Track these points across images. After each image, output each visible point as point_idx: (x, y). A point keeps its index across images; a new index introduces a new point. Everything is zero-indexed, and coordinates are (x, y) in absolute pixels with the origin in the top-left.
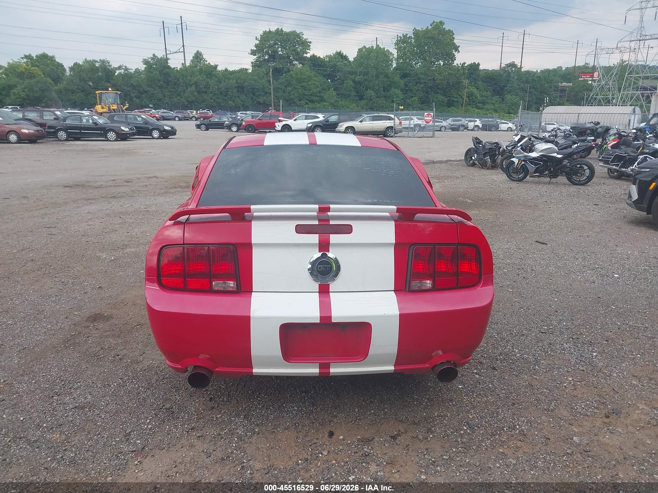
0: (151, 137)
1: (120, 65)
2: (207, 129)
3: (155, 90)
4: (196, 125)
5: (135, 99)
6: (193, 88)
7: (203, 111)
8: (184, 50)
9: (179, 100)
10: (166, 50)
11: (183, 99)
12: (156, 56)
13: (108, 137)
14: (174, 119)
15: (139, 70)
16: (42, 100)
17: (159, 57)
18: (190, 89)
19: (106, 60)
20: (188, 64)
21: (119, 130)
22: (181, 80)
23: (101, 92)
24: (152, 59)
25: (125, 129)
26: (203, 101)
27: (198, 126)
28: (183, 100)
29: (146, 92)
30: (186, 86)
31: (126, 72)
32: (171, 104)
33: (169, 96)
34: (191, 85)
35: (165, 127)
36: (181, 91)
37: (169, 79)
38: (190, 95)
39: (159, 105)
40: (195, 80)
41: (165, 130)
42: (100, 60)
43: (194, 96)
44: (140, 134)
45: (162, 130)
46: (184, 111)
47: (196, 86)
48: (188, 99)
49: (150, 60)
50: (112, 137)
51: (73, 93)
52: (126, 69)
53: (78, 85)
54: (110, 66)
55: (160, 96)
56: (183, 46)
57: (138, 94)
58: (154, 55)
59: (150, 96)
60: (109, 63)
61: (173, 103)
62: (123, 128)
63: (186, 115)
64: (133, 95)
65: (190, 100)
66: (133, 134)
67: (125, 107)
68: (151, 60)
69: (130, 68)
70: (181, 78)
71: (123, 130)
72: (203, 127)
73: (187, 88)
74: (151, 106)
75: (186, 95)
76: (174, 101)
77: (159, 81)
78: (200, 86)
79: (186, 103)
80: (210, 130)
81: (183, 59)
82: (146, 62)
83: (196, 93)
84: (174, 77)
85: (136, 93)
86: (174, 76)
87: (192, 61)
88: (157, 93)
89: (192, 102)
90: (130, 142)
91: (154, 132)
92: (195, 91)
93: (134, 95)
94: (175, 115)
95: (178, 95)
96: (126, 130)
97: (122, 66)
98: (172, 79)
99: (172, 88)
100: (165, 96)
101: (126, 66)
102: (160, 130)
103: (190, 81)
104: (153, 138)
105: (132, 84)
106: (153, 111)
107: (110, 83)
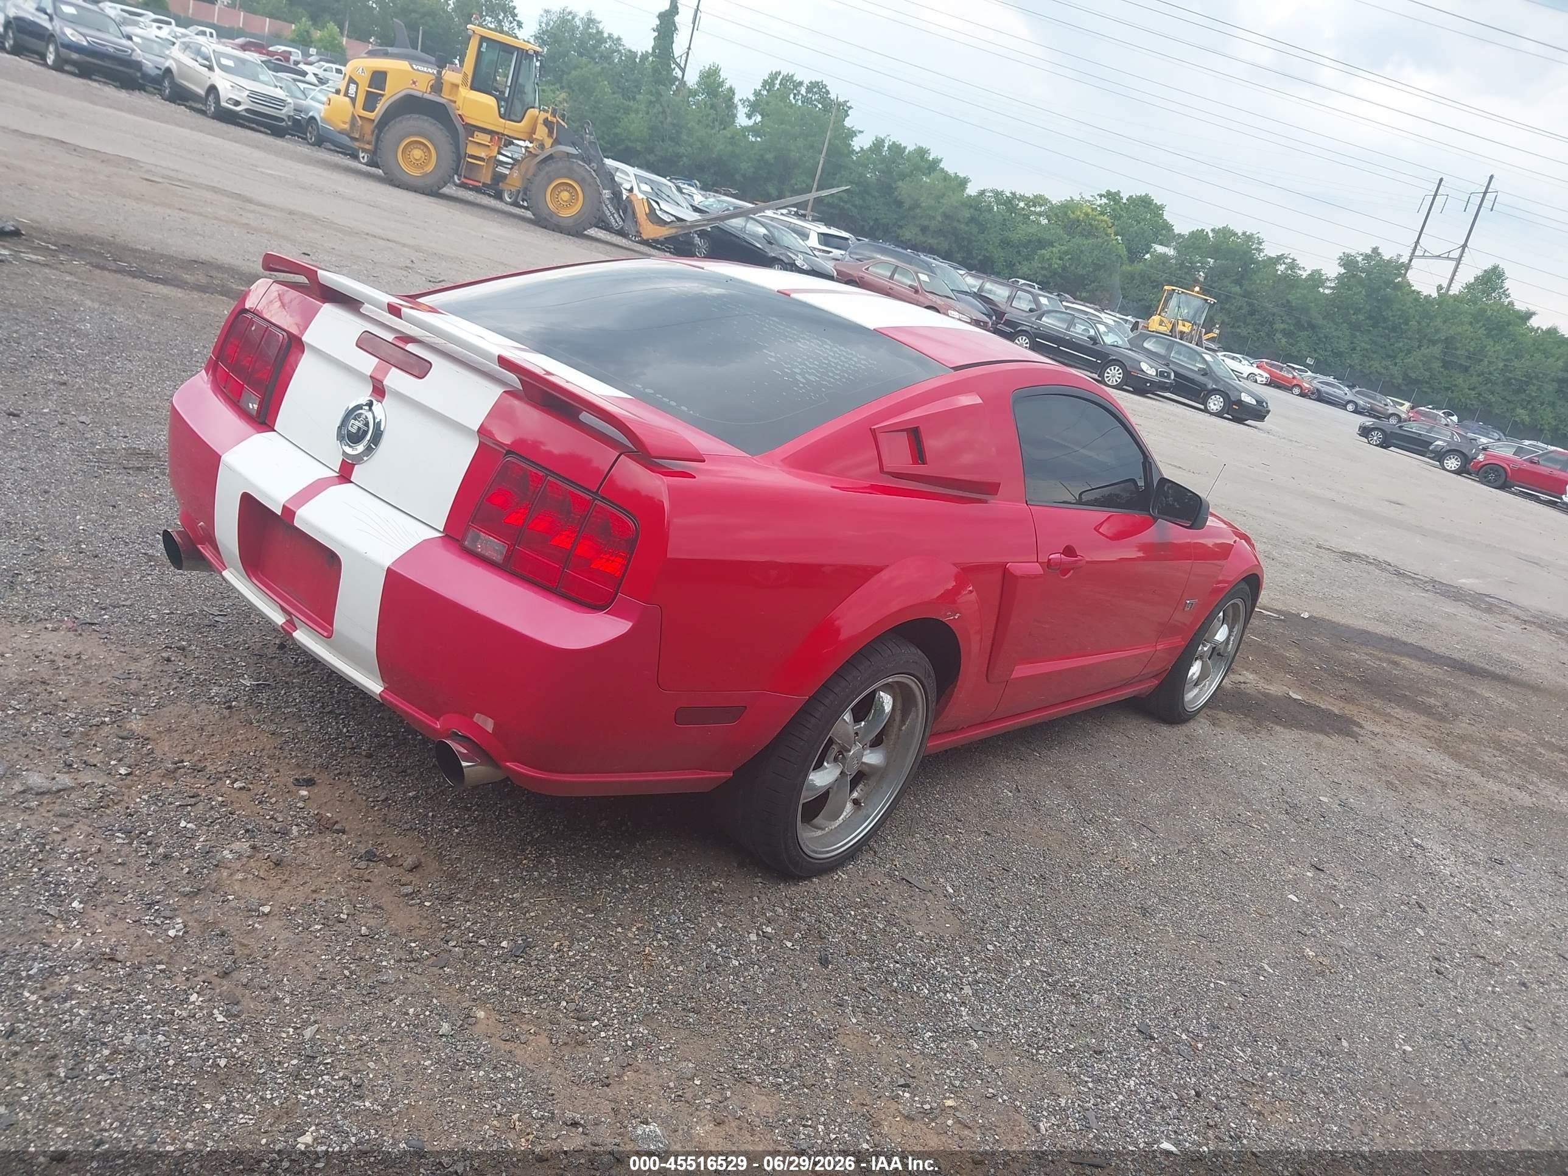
0: (1202, 407)
1: (1282, 255)
2: (1384, 445)
3: (1336, 330)
4: (1360, 427)
5: (1279, 335)
6: (1437, 350)
7: (1435, 411)
8: (1461, 256)
9: (1386, 368)
10: (1416, 247)
11: (1396, 368)
12: (1379, 254)
13: (1106, 375)
14: (1344, 407)
15: (1320, 275)
16: (1087, 285)
17: (1386, 257)
18: (1425, 351)
19: (1256, 236)
20: (1455, 290)
21: (1133, 368)
22: (1413, 323)
23: (1174, 290)
24: (1367, 257)
25: (1149, 369)
26: (1447, 389)
27: (1365, 432)
28: (1394, 370)
29: (1313, 327)
30: (1419, 341)
31: (1289, 272)
32: (1361, 372)
33: (1365, 352)
34: (1433, 342)
35: (1243, 394)
36: (1400, 349)
37: (1384, 313)
38: (1421, 365)
39: (1330, 366)
40: (1451, 332)
41: (1240, 402)
42: (1244, 234)
43: (1429, 369)
44: (1183, 394)
45: (1233, 399)
46: (1379, 396)
47: (1447, 348)
48: (1409, 371)
49: (1359, 259)
50: (1113, 377)
51: (1154, 287)
52: (1293, 266)
53: (1171, 274)
54: (1260, 251)
55: (1344, 345)
56: (1464, 246)
57: (1292, 328)
58: (1375, 250)
59: (1319, 339)
60: (1260, 243)
61: (1367, 371)
62: (1144, 366)
63: (1379, 406)
64: (1279, 326)
65: (1413, 376)
66: (1164, 387)
67: (1211, 335)
68: (1363, 260)
69: (1301, 265)
70: (1417, 318)
71: (1143, 371)
72: (1376, 436)
73: (1419, 347)
74: (1309, 361)
75: (1409, 360)
76: (1370, 367)
77: (1357, 311)
78: (1456, 349)
79: (1400, 381)
80: (1392, 448)
81: (1449, 276)
82: (1348, 262)
83: (1437, 365)
84: (1399, 313)
85: (1288, 324)
86: (1399, 310)
87: (1469, 287)
88: (1339, 338)
89: (1417, 382)
90: (1154, 402)
91: (1213, 397)
92: (1437, 358)
93: (1282, 326)
94: (1350, 397)
95: (1389, 356)
96: (1148, 372)
97: (1286, 258)
98: (1393, 316)
99: (1382, 336)
100: (1354, 349)
101: (1294, 260)
102: (1229, 397)
103: (1437, 331)
104: (1206, 411)
105: (1288, 301)
106: (1309, 373)
107: (1241, 286)
